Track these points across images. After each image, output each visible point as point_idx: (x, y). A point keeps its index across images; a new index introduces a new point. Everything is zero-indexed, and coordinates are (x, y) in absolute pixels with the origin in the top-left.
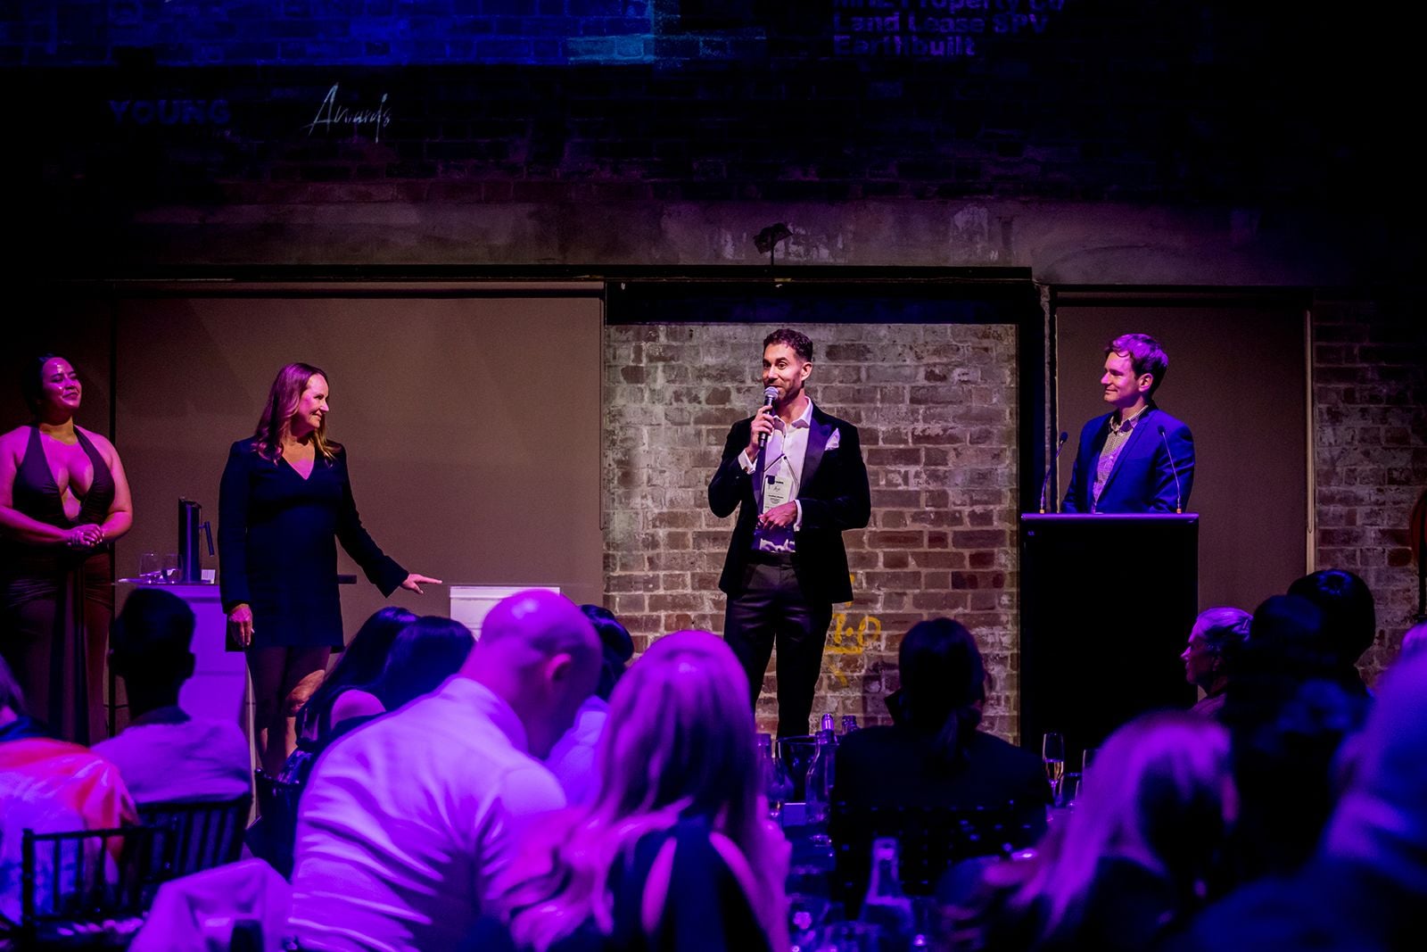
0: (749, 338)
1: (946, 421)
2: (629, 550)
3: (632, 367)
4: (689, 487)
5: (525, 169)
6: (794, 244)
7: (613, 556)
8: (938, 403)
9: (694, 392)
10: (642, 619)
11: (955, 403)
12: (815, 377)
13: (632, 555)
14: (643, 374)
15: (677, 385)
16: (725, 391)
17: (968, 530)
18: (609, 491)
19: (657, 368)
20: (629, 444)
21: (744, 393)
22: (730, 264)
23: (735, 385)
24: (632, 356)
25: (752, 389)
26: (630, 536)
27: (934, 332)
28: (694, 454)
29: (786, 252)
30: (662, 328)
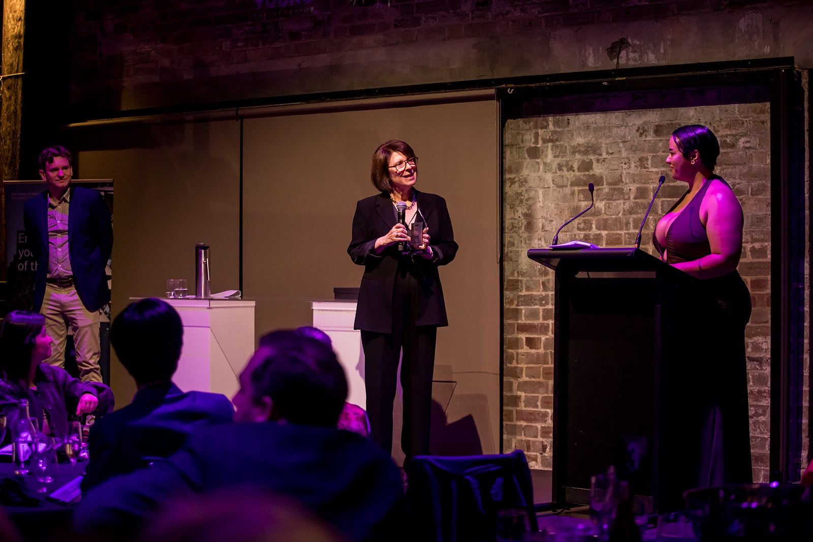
0: (604, 123)
1: (734, 178)
2: (531, 277)
3: (533, 147)
4: (567, 232)
5: (470, 14)
6: (632, 52)
7: (521, 281)
8: (729, 165)
9: (570, 163)
10: (538, 325)
11: (740, 165)
12: (647, 149)
13: (532, 280)
14: (539, 152)
15: (560, 159)
16: (589, 162)
17: (749, 261)
18: (519, 235)
19: (548, 147)
20: (530, 202)
21: (601, 163)
22: (591, 70)
23: (596, 157)
24: (533, 140)
25: (607, 161)
26: (531, 267)
27: (726, 112)
28: (570, 207)
29: (628, 59)
30: (551, 119)
